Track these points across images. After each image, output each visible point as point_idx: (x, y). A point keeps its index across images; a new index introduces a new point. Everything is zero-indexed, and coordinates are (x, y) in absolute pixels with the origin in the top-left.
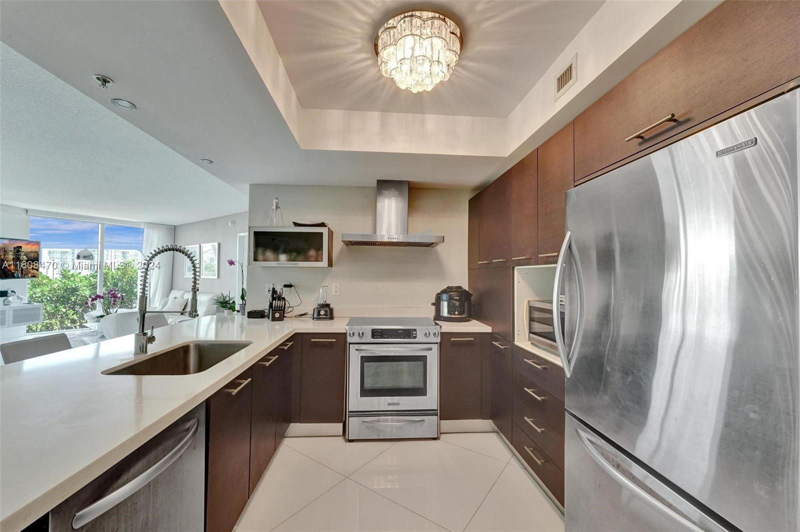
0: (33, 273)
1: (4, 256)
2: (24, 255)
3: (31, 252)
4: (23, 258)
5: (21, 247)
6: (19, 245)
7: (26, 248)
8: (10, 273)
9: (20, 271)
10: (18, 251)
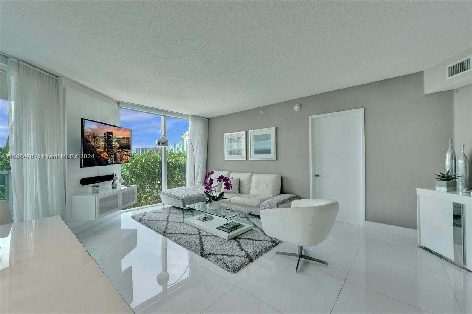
0: (127, 160)
1: (94, 142)
2: (116, 141)
3: (123, 138)
4: (115, 145)
5: (111, 133)
6: (109, 131)
7: (117, 134)
8: (103, 159)
9: (114, 158)
10: (109, 138)
